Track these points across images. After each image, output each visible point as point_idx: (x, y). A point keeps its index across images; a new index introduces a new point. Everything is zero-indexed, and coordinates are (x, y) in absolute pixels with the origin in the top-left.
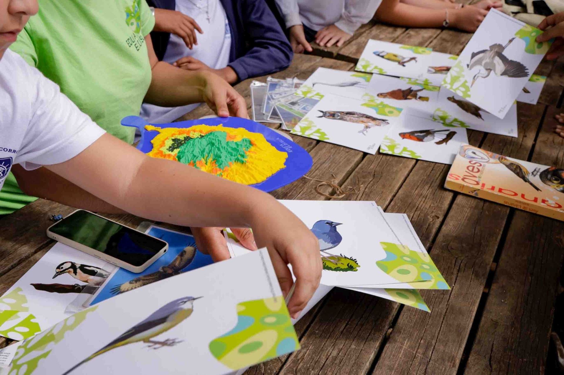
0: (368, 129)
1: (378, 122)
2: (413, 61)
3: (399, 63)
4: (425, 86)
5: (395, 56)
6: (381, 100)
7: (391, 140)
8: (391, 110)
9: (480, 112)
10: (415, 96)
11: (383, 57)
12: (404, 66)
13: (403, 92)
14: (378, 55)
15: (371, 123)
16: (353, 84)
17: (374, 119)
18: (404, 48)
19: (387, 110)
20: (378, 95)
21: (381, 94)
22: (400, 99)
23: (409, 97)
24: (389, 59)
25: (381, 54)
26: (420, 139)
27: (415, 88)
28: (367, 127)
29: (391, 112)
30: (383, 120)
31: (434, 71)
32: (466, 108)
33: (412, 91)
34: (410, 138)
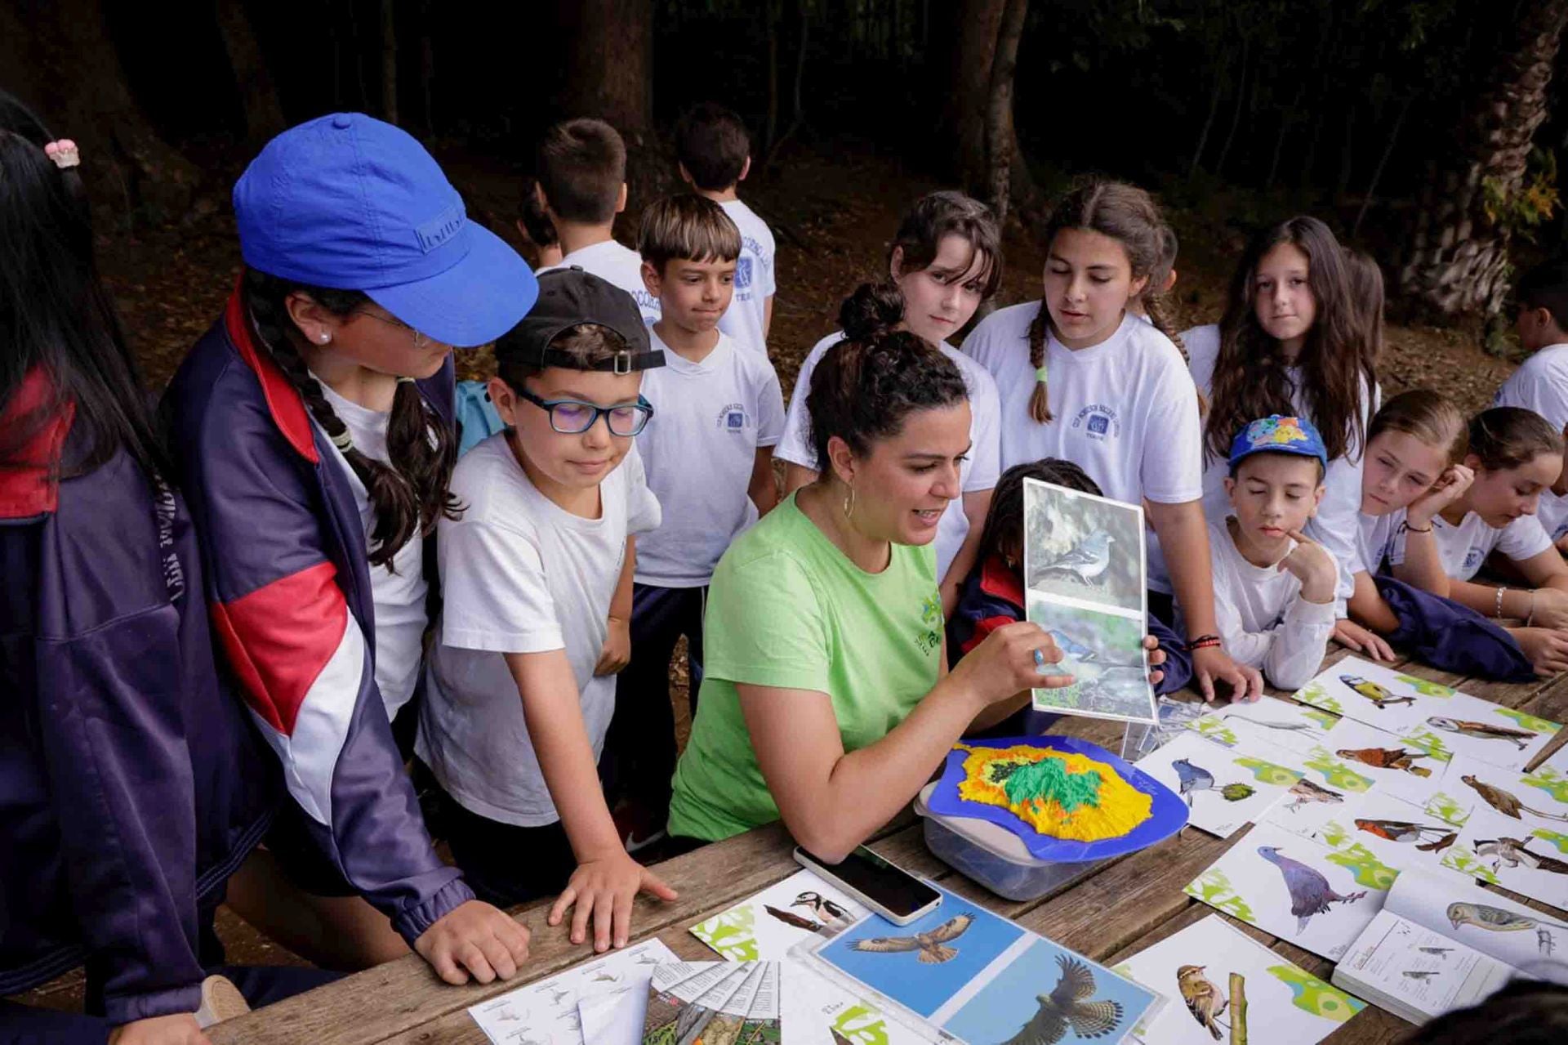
0: (1302, 805)
1: (1323, 795)
2: (1406, 703)
3: (1376, 701)
4: (1429, 752)
5: (1377, 689)
6: (1343, 761)
7: (1339, 828)
8: (1355, 780)
9: (1520, 811)
10: (1406, 765)
11: (1352, 686)
12: (1381, 707)
13: (1387, 754)
14: (1347, 683)
15: (1311, 796)
16: (1294, 728)
17: (1318, 789)
18: (1403, 680)
19: (1346, 779)
20: (1338, 753)
21: (1345, 752)
22: (1377, 765)
23: (1393, 764)
24: (1359, 692)
25: (1352, 682)
26: (1391, 837)
27: (1410, 750)
28: (1302, 800)
29: (1352, 784)
30: (1334, 794)
31: (1456, 727)
32: (1495, 799)
33: (1403, 755)
34: (1374, 830)
